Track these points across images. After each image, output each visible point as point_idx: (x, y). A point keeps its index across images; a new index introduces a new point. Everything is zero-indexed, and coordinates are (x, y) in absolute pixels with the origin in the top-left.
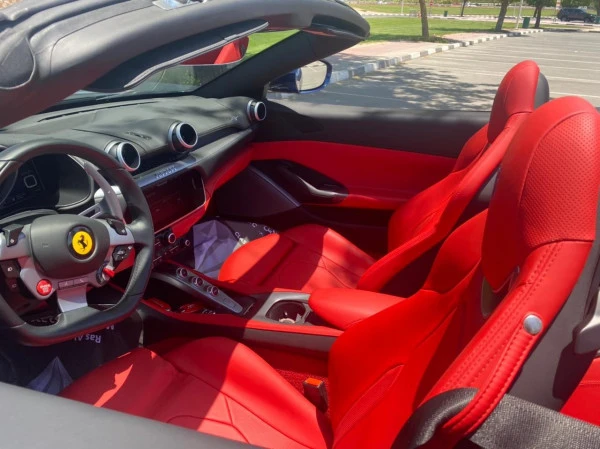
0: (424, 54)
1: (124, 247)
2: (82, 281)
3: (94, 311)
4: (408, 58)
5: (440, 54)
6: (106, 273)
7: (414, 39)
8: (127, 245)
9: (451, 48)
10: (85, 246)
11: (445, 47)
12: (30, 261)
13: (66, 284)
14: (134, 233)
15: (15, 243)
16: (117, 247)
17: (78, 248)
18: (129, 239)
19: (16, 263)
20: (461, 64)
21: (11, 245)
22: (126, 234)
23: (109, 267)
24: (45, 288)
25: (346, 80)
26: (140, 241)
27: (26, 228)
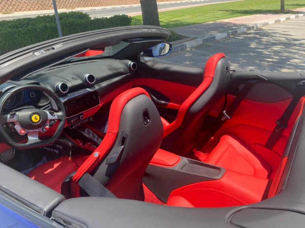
0: (277, 22)
1: (54, 120)
2: (37, 130)
3: (40, 140)
4: (267, 24)
5: (288, 21)
6: (46, 129)
7: (275, 12)
8: (55, 120)
9: (296, 17)
10: (36, 119)
11: (292, 16)
12: (18, 123)
13: (31, 131)
14: (58, 116)
15: (13, 117)
16: (51, 120)
17: (34, 120)
18: (56, 117)
19: (13, 124)
20: (298, 27)
21: (11, 118)
22: (54, 116)
23: (47, 127)
24: (23, 132)
25: (225, 38)
26: (60, 118)
27: (17, 113)
